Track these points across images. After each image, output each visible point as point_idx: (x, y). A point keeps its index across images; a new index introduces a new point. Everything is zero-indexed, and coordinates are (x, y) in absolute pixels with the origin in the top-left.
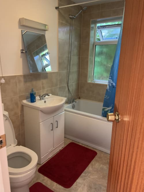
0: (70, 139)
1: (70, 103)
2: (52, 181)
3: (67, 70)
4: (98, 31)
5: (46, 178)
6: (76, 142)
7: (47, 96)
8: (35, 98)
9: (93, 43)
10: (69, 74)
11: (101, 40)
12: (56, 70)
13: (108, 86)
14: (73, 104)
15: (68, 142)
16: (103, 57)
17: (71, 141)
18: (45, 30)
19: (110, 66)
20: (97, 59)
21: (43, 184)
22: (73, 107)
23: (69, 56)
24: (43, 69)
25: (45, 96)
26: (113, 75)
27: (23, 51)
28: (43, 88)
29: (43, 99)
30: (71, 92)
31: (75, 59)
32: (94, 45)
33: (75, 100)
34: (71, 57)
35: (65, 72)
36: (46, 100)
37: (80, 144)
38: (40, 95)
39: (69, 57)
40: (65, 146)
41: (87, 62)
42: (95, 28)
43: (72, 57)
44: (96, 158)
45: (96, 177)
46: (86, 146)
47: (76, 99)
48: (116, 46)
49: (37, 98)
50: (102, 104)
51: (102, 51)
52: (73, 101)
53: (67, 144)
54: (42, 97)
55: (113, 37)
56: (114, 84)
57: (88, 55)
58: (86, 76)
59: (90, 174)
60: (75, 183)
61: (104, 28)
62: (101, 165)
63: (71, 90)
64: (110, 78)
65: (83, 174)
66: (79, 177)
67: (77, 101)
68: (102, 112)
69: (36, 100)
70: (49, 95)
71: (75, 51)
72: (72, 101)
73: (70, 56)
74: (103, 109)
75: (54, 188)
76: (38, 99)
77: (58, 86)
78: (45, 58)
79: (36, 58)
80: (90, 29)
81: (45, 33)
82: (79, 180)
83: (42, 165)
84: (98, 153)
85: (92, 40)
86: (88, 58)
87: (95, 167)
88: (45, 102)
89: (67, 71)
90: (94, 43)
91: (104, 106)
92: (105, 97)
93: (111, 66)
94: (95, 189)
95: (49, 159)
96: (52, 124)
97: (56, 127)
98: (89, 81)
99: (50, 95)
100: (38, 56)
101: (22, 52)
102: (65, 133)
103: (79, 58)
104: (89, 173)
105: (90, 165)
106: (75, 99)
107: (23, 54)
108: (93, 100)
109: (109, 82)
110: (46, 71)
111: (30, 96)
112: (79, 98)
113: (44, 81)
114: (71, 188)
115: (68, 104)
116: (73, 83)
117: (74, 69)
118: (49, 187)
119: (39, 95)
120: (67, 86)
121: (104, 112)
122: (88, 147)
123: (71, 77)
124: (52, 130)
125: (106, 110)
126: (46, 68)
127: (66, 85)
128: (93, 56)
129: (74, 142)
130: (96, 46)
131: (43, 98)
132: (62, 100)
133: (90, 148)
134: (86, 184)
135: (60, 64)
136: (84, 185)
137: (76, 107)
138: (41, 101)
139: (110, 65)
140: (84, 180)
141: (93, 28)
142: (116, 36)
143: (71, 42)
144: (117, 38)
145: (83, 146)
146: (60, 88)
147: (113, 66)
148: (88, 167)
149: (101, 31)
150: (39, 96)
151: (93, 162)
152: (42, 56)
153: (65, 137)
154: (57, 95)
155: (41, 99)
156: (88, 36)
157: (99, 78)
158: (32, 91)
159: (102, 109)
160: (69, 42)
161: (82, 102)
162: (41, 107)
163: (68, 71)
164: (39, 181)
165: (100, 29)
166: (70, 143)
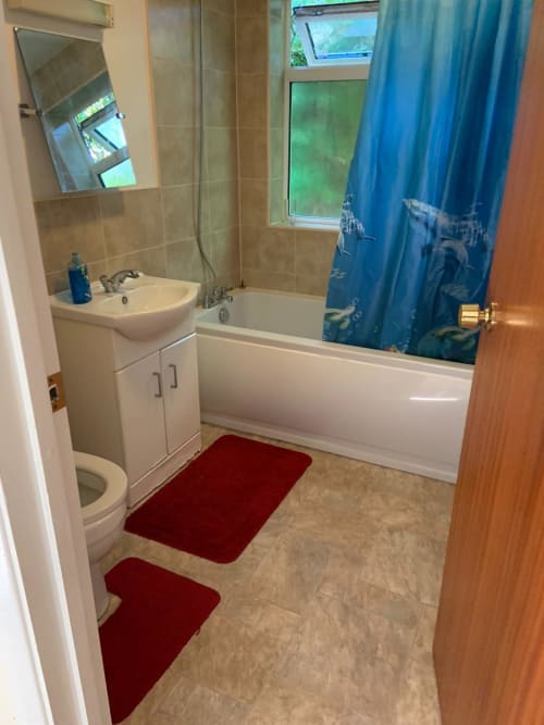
0: (221, 427)
1: (212, 303)
2: (175, 551)
3: (193, 181)
4: (297, 26)
5: (152, 543)
6: (243, 433)
7: (128, 280)
8: (86, 287)
9: (279, 74)
10: (198, 194)
11: (311, 63)
12: (152, 183)
13: (341, 234)
14: (221, 306)
15: (215, 435)
16: (320, 127)
17: (223, 432)
18: (101, 26)
19: (344, 162)
20: (299, 136)
21: (148, 561)
22: (223, 318)
23: (194, 123)
24: (91, 176)
25: (121, 281)
26: (356, 193)
27: (27, 111)
28: (112, 250)
29: (115, 291)
30: (211, 263)
31: (217, 138)
32: (286, 84)
33: (229, 293)
34: (201, 128)
35: (183, 188)
36: (128, 293)
37: (256, 439)
38: (105, 276)
39: (194, 129)
40: (206, 448)
41: (264, 147)
42: (285, 16)
43: (205, 127)
44: (310, 472)
45: (313, 523)
46: (274, 443)
47: (231, 289)
48: (365, 84)
49: (96, 286)
50: (322, 301)
51: (314, 104)
52: (221, 297)
53: (212, 443)
54: (112, 283)
55: (351, 49)
56: (361, 227)
57: (263, 122)
58: (260, 203)
59: (292, 518)
60: (250, 546)
61: (317, 15)
62: (327, 492)
63: (210, 256)
64: (346, 208)
65: (271, 521)
66: (259, 529)
67: (236, 294)
68: (325, 326)
69: (94, 297)
70: (137, 276)
71: (216, 105)
72: (217, 295)
73: (198, 126)
74: (328, 316)
75: (183, 567)
76: (99, 291)
77: (165, 244)
78: (96, 135)
79: (58, 134)
80: (265, 18)
81: (101, 36)
82: (261, 539)
83: (135, 509)
84: (314, 458)
85: (276, 63)
86: (263, 133)
87: (309, 498)
88: (125, 300)
89: (193, 186)
90: (283, 73)
91: (328, 306)
92: (332, 272)
93: (349, 164)
94: (312, 555)
95: (157, 490)
96: (156, 377)
97: (172, 387)
98: (274, 222)
99: (140, 274)
100: (67, 125)
101: (23, 115)
102: (203, 410)
103: (233, 134)
104: (289, 516)
105: (291, 494)
106: (227, 290)
107: (25, 119)
108: (290, 290)
109: (344, 221)
110: (107, 186)
111: (67, 279)
112: (242, 286)
113: (113, 224)
114: (237, 561)
115: (204, 307)
116: (216, 232)
117: (218, 175)
118: (168, 568)
119: (99, 276)
120: (196, 243)
121: (328, 324)
122: (281, 445)
123: (206, 206)
124: (160, 395)
125: (336, 318)
126: (103, 176)
127: (193, 239)
128: (282, 125)
129: (234, 433)
130: (293, 85)
131: (116, 285)
132: (185, 292)
133: (287, 447)
134: (283, 546)
135: (164, 157)
136: (278, 549)
137: (231, 314)
138: (109, 299)
139: (344, 160)
140: (276, 535)
141: (276, 13)
142: (363, 49)
143: (198, 68)
144: (365, 55)
145: (266, 442)
146: (171, 248)
147: (355, 162)
148: (286, 500)
149: (307, 25)
150: (102, 278)
151: (301, 484)
152: (82, 123)
153: (203, 423)
154: (163, 274)
155: (107, 291)
156: (259, 43)
157: (308, 212)
158: (75, 261)
159: (323, 318)
160: (193, 69)
161: (252, 298)
162: (115, 317)
163: (197, 184)
164: (133, 555)
165: (303, 20)
166: (222, 438)
